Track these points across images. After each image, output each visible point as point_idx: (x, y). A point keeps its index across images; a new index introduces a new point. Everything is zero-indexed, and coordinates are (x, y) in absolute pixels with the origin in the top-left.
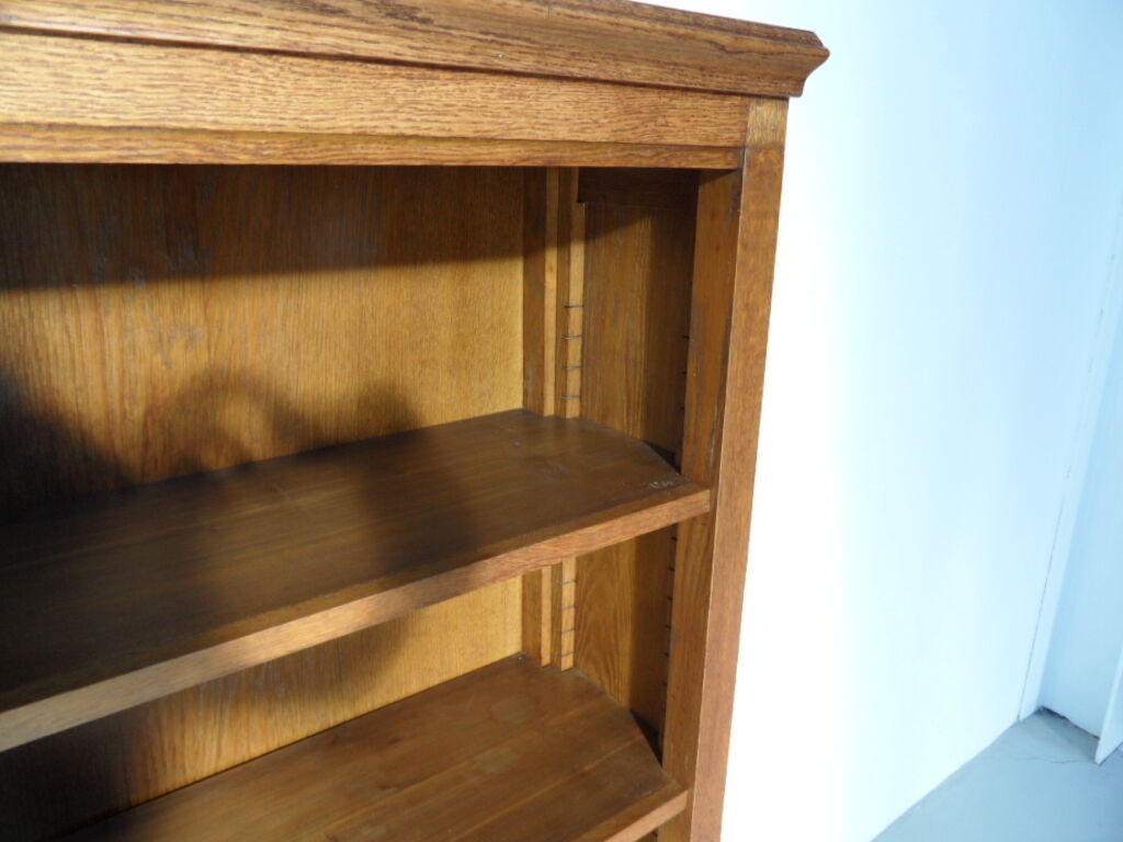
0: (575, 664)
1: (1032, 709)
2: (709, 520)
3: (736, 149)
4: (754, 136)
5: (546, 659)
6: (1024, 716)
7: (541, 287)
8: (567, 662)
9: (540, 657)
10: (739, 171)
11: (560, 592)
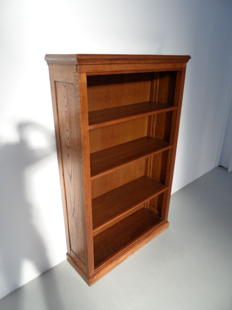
0: (155, 136)
1: (218, 166)
2: (177, 110)
3: (182, 68)
4: (184, 67)
5: (151, 136)
6: (216, 167)
7: (153, 85)
8: (154, 136)
9: (150, 136)
10: (182, 71)
11: (154, 126)
